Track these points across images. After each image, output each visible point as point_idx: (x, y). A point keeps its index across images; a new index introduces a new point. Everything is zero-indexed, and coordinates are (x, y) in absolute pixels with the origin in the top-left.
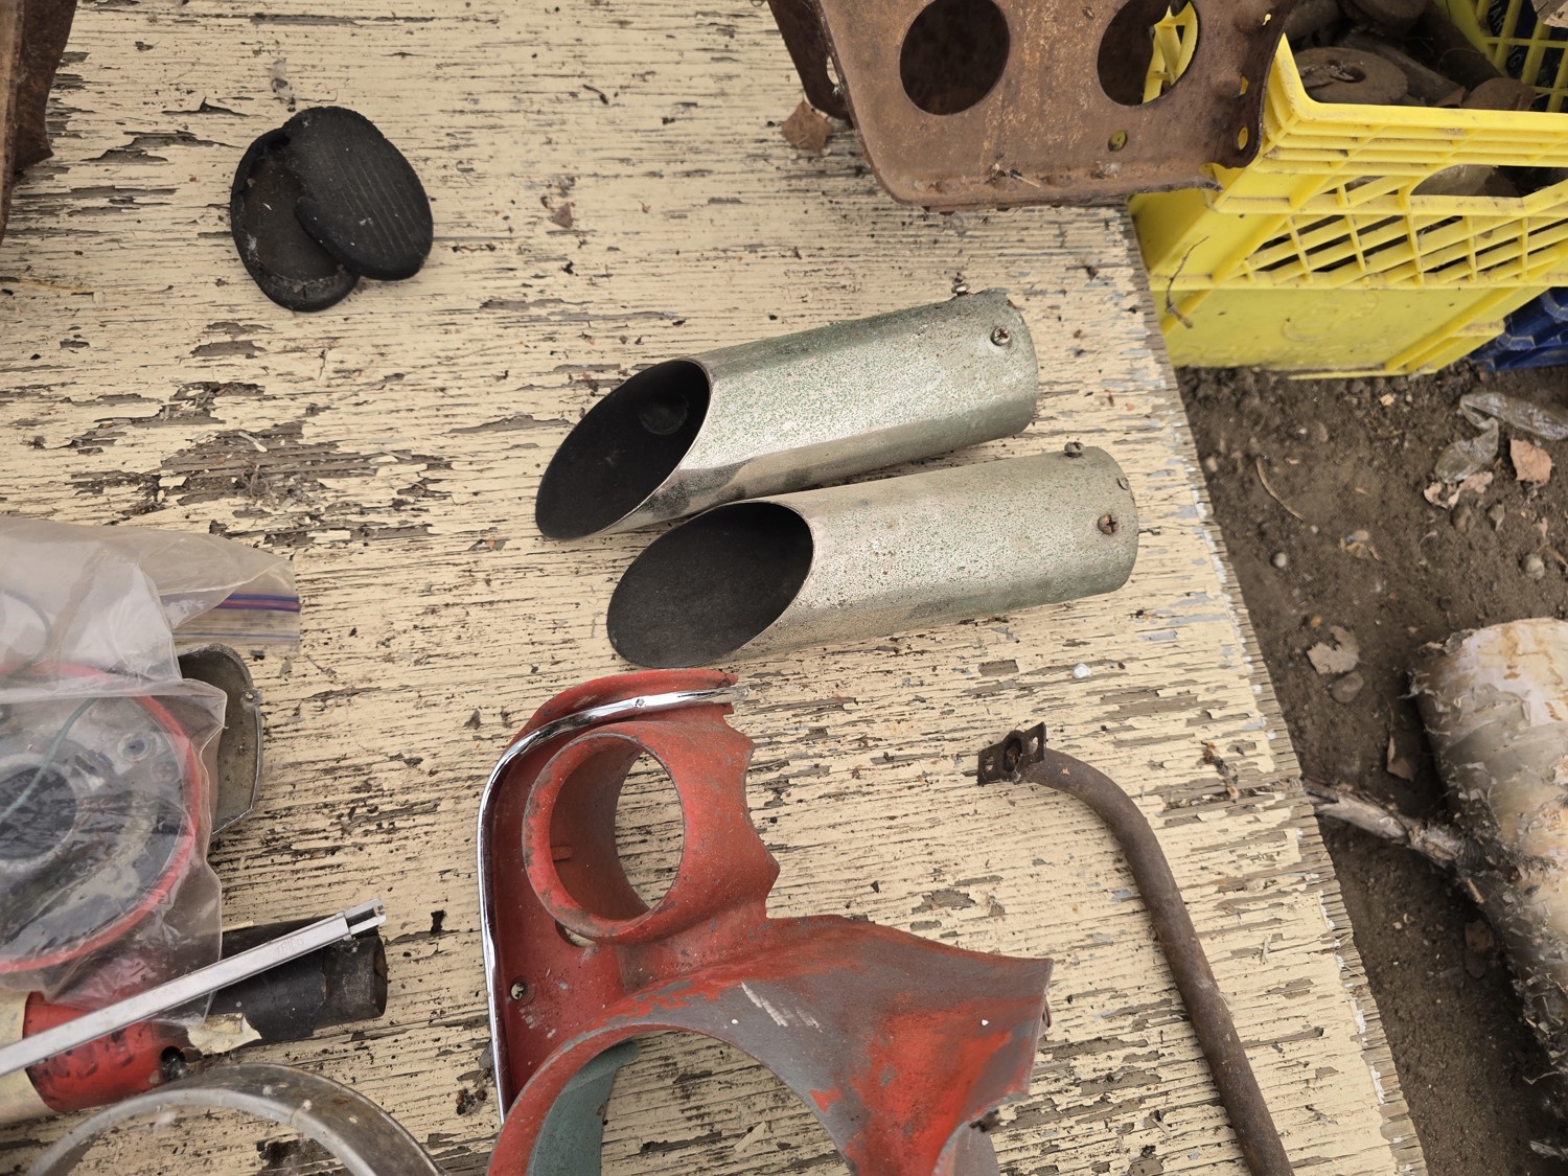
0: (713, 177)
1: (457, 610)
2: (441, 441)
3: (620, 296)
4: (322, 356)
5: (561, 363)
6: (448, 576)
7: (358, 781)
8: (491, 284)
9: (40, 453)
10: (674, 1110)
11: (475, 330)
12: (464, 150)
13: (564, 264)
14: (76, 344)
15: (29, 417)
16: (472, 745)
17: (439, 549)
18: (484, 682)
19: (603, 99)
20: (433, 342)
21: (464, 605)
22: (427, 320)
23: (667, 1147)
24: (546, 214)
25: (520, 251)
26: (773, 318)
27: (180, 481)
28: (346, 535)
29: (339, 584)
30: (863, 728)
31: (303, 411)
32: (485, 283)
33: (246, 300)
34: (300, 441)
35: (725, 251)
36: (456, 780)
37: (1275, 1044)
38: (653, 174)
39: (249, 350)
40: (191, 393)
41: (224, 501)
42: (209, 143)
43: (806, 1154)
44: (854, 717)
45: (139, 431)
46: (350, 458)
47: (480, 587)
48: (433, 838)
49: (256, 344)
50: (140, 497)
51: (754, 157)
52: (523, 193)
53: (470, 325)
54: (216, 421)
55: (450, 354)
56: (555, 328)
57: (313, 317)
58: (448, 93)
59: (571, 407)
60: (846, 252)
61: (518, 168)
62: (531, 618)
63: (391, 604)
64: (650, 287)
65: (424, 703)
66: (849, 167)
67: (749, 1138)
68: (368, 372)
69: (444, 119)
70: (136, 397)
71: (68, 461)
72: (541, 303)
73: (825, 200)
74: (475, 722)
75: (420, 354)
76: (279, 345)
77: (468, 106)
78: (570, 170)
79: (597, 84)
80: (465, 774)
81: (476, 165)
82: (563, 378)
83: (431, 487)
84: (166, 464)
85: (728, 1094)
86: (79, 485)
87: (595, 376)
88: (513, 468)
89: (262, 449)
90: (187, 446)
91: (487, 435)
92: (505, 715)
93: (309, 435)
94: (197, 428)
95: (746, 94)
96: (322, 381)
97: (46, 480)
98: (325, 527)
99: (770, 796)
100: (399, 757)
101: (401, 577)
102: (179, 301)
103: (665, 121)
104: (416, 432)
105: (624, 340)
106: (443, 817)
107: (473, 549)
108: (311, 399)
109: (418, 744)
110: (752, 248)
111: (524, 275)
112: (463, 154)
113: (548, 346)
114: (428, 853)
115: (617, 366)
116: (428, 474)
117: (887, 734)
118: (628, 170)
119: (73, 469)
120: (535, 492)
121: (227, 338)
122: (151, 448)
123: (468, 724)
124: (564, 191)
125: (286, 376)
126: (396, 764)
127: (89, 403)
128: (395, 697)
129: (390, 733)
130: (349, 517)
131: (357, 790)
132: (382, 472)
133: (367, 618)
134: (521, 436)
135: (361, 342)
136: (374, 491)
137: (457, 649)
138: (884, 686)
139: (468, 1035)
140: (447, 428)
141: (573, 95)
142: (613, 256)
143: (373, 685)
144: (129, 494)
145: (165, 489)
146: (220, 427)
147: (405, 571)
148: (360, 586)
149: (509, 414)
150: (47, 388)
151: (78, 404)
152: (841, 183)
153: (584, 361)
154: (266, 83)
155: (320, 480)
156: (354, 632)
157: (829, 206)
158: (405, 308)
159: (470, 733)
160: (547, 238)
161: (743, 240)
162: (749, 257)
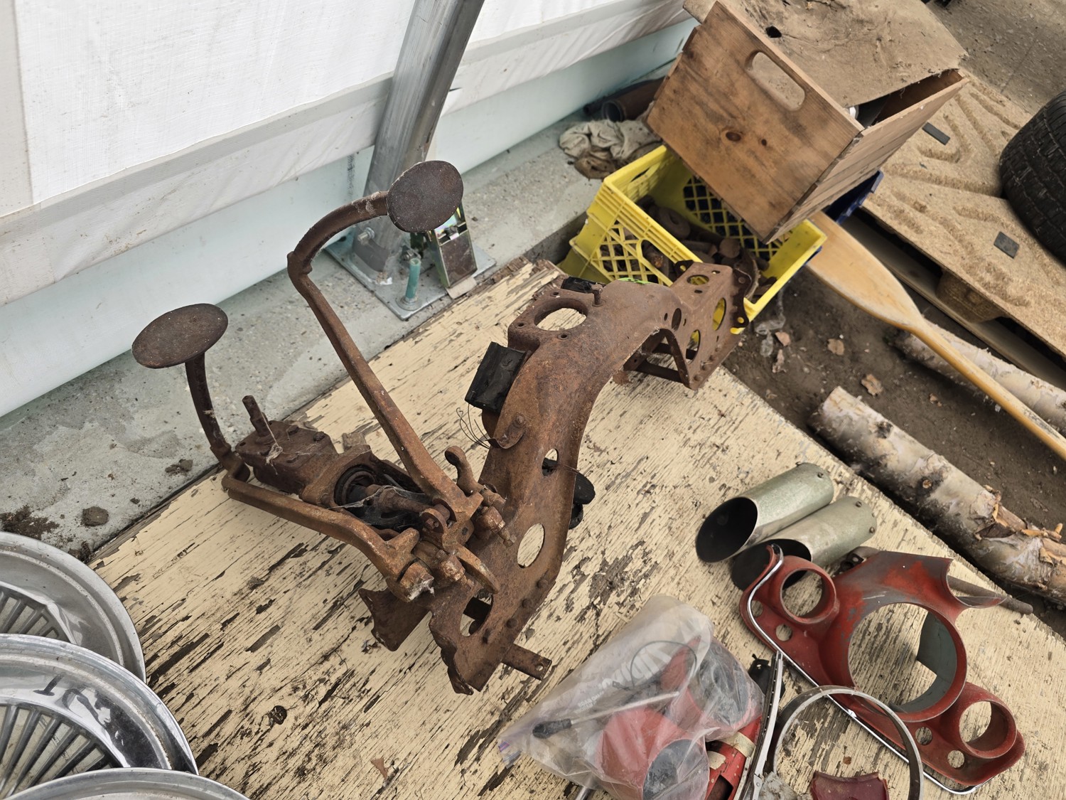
0: (614, 409)
1: (683, 579)
2: (636, 536)
3: (629, 461)
4: (590, 536)
5: (636, 492)
8: (601, 482)
9: (562, 621)
13: (610, 462)
15: (548, 613)
16: (719, 610)
17: (664, 566)
18: (705, 592)
20: (606, 511)
21: (683, 576)
24: (592, 451)
25: (598, 467)
26: (663, 440)
27: (599, 599)
28: (643, 580)
31: (601, 555)
34: (610, 564)
35: (636, 429)
36: (725, 621)
37: (903, 540)
39: (573, 549)
40: (574, 573)
41: (611, 595)
45: (576, 593)
46: (623, 559)
48: (735, 639)
50: (595, 612)
51: (617, 395)
53: (610, 498)
54: (588, 575)
55: (614, 510)
56: (626, 483)
59: (650, 503)
60: (659, 407)
64: (632, 453)
68: (603, 531)
70: (565, 586)
71: (570, 616)
72: (616, 478)
73: (641, 395)
74: (714, 603)
75: (608, 516)
80: (724, 618)
82: (641, 496)
84: (590, 597)
86: (579, 621)
87: (647, 489)
88: (656, 531)
89: (604, 574)
90: (589, 588)
92: (717, 596)
93: (610, 561)
94: (586, 581)
96: (597, 543)
97: (571, 626)
98: (638, 582)
101: (664, 581)
104: (628, 539)
105: (641, 473)
107: (670, 559)
108: (600, 550)
110: (641, 423)
111: (605, 473)
113: (629, 490)
114: (737, 643)
116: (642, 548)
119: (573, 618)
121: (565, 550)
122: (582, 596)
123: (713, 605)
124: (590, 441)
125: (589, 549)
127: (557, 597)
130: (639, 575)
132: (633, 556)
134: (649, 520)
135: (593, 524)
136: (636, 564)
137: (693, 589)
140: (633, 532)
142: (618, 450)
144: (591, 613)
145: (597, 604)
146: (590, 576)
147: (663, 578)
149: (641, 516)
151: (555, 599)
152: (640, 388)
153: (640, 487)
155: (625, 571)
157: (643, 396)
159: (716, 607)
160: (599, 459)
161: (637, 422)
162: (642, 426)
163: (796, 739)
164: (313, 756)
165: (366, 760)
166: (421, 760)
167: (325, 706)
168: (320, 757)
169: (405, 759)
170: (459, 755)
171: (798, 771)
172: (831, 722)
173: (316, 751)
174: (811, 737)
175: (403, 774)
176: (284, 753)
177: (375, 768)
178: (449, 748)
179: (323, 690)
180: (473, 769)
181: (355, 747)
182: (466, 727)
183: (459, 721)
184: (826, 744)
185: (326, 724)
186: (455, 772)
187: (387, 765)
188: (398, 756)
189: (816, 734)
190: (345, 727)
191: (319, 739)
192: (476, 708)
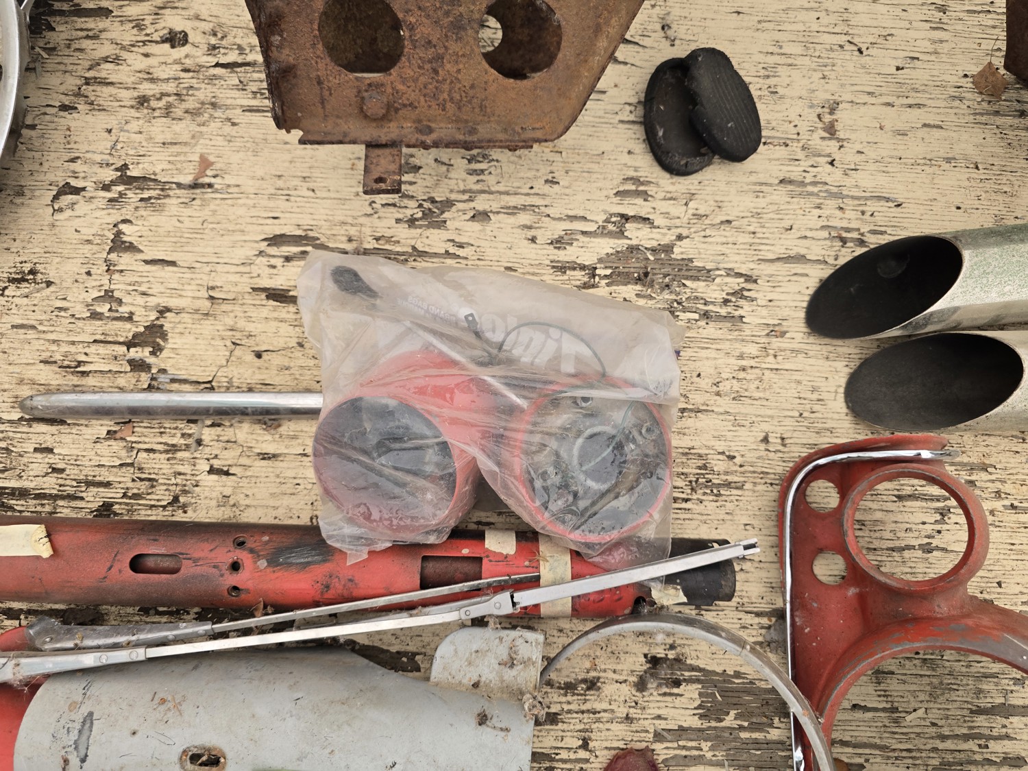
0: (926, 109)
1: (757, 371)
2: (752, 266)
3: (862, 184)
4: (686, 204)
5: (824, 224)
6: (752, 349)
7: (700, 463)
8: (785, 168)
9: (534, 245)
10: (871, 689)
11: (774, 197)
12: (773, 79)
13: (830, 159)
14: (552, 182)
15: (528, 223)
16: (764, 453)
17: (748, 332)
18: (772, 417)
19: (860, 51)
20: (749, 203)
21: (762, 369)
22: (746, 188)
23: (865, 709)
24: (820, 125)
25: (803, 148)
26: (959, 208)
27: (608, 272)
28: (696, 316)
29: (692, 345)
30: (998, 485)
31: (674, 238)
32: (781, 167)
33: (645, 165)
34: (673, 256)
35: (930, 160)
36: (754, 472)
38: (888, 104)
39: (645, 196)
40: (614, 219)
41: (630, 287)
42: (626, 63)
43: (946, 731)
44: (993, 477)
45: (586, 239)
46: (700, 269)
47: (771, 359)
48: (741, 504)
49: (649, 193)
50: (586, 279)
51: (954, 98)
52: (807, 110)
53: (772, 194)
54: (627, 238)
55: (759, 211)
56: (821, 201)
57: (681, 179)
58: (764, 40)
59: (828, 253)
60: (1009, 169)
61: (804, 93)
62: (799, 382)
63: (720, 361)
64: (882, 180)
65: (737, 424)
66: (1016, 111)
67: (914, 715)
68: (711, 217)
69: (761, 58)
70: (584, 218)
71: (549, 252)
72: (814, 184)
73: (997, 131)
74: (766, 440)
75: (742, 209)
76: (661, 195)
77: (776, 50)
78: (836, 97)
79: (856, 40)
80: (759, 470)
81: (779, 89)
82: (825, 234)
83: (746, 293)
84: (600, 260)
85: (902, 687)
86: (553, 267)
87: (844, 235)
88: (793, 287)
89: (652, 258)
90: (611, 251)
91: (779, 265)
92: (783, 439)
93: (678, 253)
94: (616, 241)
95: (950, 54)
96: (685, 220)
97: (537, 262)
98: (684, 310)
99: (938, 517)
100: (723, 453)
101: (726, 346)
102: (607, 161)
103: (898, 69)
104: (737, 258)
105: (863, 213)
106: (746, 493)
107: (768, 335)
108: (679, 231)
109: (734, 448)
110: (948, 160)
111: (805, 164)
112: (772, 81)
113: (817, 212)
114: (738, 512)
115: (858, 230)
116: (743, 285)
117: (1013, 491)
118: (873, 100)
119: (551, 257)
120: (805, 304)
121: (633, 188)
122: (592, 250)
123: (762, 441)
124: (832, 111)
125: (666, 214)
126: (721, 457)
127: (560, 219)
128: (722, 417)
129: (718, 438)
130: (698, 306)
131: (700, 468)
132: (718, 280)
133: (707, 368)
134: (799, 268)
135: (708, 198)
136: (713, 292)
137: (757, 395)
138: (1014, 461)
139: (757, 620)
140: (756, 258)
141: (841, 46)
142: (862, 157)
143: (709, 408)
144: (580, 276)
145: (599, 275)
146: (628, 242)
147: (728, 343)
148: (703, 348)
149: (792, 253)
150: (538, 207)
151: (554, 219)
152: (1009, 121)
153: (838, 224)
154: (658, 27)
155: (684, 281)
156: (699, 375)
157: (999, 136)
158: (733, 179)
159: (763, 446)
160: (819, 141)
161: (942, 154)
162: (946, 166)
163: (675, 691)
164: (165, 99)
165: (199, 149)
166: (240, 201)
167: (219, 71)
168: (169, 106)
169: (229, 186)
170: (276, 237)
171: (628, 719)
172: (756, 742)
173: (171, 99)
174: (701, 717)
175: (213, 195)
176: (148, 73)
177: (197, 164)
178: (276, 221)
179: (233, 57)
180: (273, 261)
181: (203, 129)
182: (312, 223)
183: (312, 211)
184: (712, 749)
185: (203, 86)
186: (256, 245)
187: (209, 172)
188: (226, 176)
189: (713, 724)
190: (214, 105)
191: (184, 92)
192: (342, 218)
